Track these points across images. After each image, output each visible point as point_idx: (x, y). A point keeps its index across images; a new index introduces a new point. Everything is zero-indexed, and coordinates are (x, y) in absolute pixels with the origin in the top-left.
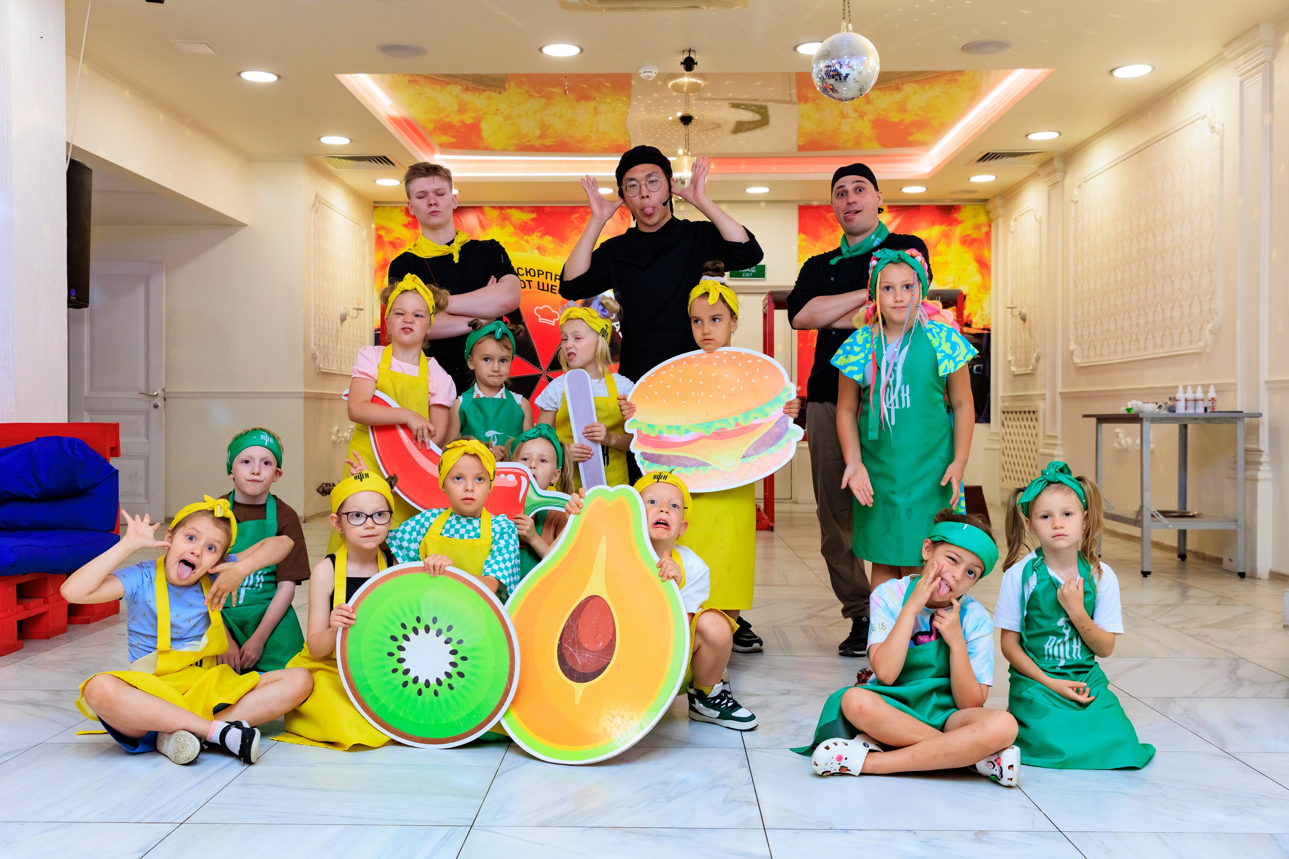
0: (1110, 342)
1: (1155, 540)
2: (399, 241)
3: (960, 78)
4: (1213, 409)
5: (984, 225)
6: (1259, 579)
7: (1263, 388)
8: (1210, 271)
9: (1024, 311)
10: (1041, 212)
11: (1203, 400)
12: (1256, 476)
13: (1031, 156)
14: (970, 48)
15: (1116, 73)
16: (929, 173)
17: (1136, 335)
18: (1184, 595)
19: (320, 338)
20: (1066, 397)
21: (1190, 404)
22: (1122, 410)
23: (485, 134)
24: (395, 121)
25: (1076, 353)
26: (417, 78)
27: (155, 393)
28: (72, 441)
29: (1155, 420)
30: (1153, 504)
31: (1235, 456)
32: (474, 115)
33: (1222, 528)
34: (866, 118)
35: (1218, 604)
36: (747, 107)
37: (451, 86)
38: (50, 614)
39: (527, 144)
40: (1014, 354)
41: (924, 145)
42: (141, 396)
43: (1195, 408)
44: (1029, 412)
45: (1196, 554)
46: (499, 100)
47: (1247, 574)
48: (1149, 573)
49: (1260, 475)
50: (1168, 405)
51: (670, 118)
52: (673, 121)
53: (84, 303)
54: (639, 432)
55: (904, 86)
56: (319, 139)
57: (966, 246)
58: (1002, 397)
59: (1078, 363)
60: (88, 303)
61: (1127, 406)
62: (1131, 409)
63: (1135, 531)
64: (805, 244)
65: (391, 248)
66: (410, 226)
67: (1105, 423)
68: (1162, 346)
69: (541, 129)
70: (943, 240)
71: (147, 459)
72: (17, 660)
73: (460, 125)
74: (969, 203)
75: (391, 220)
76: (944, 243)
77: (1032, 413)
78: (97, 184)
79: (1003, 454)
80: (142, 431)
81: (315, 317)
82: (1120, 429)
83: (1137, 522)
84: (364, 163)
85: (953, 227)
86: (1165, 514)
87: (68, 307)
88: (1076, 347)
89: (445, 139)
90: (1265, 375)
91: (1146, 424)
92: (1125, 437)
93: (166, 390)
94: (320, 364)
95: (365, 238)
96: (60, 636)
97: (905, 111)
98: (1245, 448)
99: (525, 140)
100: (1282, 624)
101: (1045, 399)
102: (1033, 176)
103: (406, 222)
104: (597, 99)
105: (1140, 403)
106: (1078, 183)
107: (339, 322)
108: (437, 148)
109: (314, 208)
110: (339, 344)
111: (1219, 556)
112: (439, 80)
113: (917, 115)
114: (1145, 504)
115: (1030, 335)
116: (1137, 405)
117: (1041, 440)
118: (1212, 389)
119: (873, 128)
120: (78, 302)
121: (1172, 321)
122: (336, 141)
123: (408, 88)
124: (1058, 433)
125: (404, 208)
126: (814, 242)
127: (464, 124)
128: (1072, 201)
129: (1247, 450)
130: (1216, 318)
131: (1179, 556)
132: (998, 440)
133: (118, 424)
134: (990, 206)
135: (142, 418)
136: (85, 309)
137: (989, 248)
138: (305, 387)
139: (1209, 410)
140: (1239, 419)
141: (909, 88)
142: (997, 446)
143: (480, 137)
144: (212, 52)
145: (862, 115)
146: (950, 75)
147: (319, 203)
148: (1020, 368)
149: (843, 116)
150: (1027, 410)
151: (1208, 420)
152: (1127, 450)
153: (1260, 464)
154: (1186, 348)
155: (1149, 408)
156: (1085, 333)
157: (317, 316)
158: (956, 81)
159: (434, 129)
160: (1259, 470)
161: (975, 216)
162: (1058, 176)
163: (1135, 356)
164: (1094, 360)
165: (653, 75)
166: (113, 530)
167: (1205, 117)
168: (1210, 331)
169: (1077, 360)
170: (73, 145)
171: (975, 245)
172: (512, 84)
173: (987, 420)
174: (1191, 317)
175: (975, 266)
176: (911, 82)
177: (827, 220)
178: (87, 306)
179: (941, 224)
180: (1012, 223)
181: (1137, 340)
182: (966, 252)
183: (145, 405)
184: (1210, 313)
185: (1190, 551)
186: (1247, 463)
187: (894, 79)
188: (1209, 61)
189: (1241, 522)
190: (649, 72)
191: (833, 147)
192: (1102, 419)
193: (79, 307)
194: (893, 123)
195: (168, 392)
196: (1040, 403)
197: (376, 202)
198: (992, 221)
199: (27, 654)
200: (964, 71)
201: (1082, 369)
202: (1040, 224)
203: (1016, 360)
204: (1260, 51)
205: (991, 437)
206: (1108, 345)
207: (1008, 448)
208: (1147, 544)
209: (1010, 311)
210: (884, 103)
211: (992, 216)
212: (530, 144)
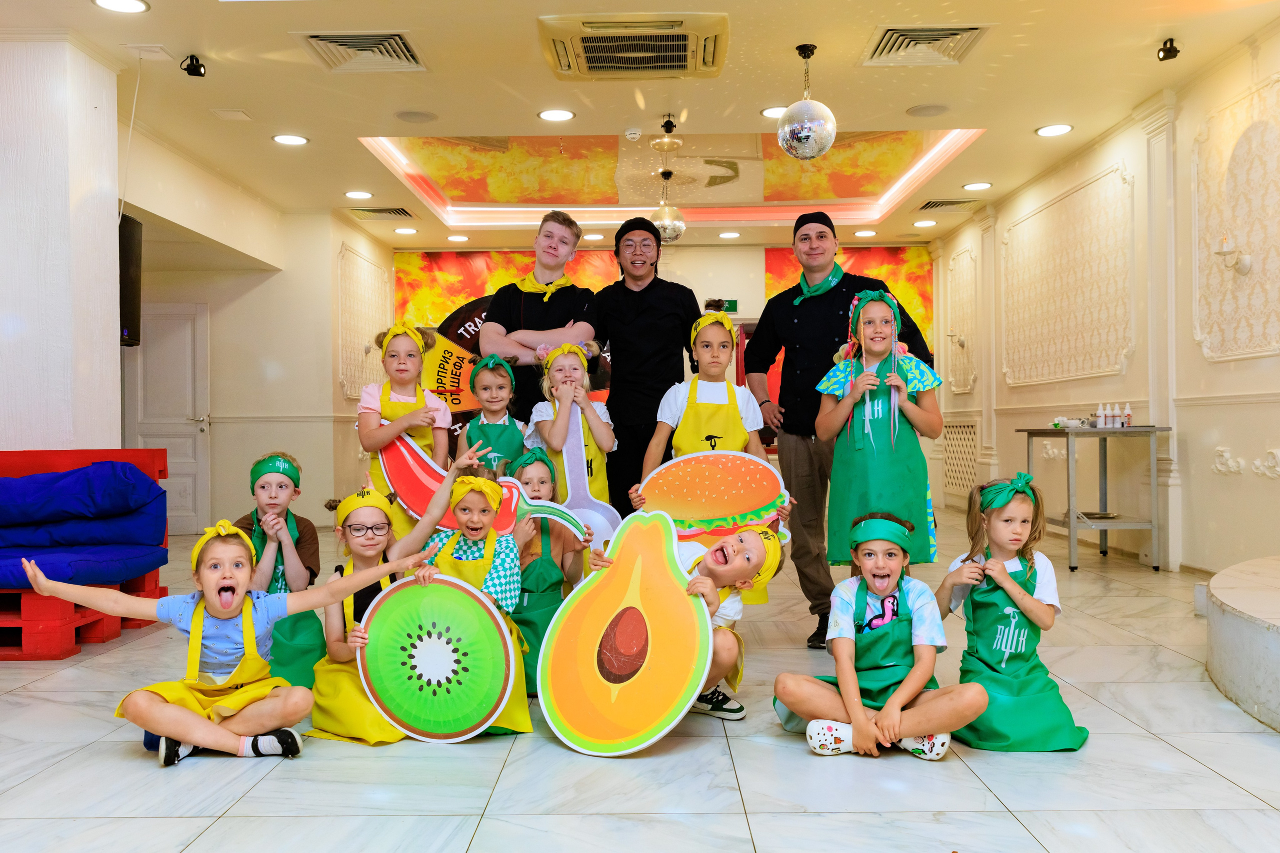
0: (1037, 365)
1: (1080, 538)
2: (417, 282)
3: (903, 136)
4: (1129, 424)
5: (926, 264)
6: (1171, 572)
7: (1172, 405)
8: (1124, 303)
9: (962, 338)
10: (976, 252)
11: (1120, 416)
12: (1168, 483)
13: (967, 204)
14: (914, 111)
15: (1040, 132)
16: (878, 220)
17: (1061, 360)
18: (1107, 588)
19: (347, 368)
20: (1001, 413)
21: (1109, 420)
22: (1050, 426)
23: (491, 188)
24: (411, 177)
25: (1008, 375)
26: (432, 140)
27: (201, 419)
28: (124, 465)
29: (1080, 434)
30: (1078, 508)
31: (1149, 465)
32: (480, 172)
33: (1139, 528)
34: (823, 172)
35: (1137, 595)
36: (719, 163)
37: (460, 146)
39: (528, 196)
40: (955, 376)
41: (875, 195)
42: (189, 421)
43: (1113, 423)
44: (968, 426)
45: (1116, 550)
46: (503, 159)
47: (1160, 568)
48: (1076, 568)
49: (1171, 481)
50: (1090, 421)
51: (653, 174)
52: (656, 176)
53: (137, 342)
55: (855, 144)
56: (345, 194)
57: (911, 282)
59: (1010, 384)
60: (139, 341)
61: (1053, 421)
62: (1058, 424)
63: (1064, 531)
64: (771, 282)
65: (409, 288)
66: (426, 269)
67: (1035, 437)
68: (1083, 369)
69: (539, 184)
70: (892, 277)
71: (195, 477)
72: (75, 663)
73: (469, 180)
74: (913, 245)
75: (409, 264)
77: (970, 427)
78: (147, 236)
79: (946, 463)
80: (190, 452)
81: (342, 350)
82: (1047, 441)
83: (1065, 523)
84: (385, 215)
85: (899, 266)
86: (1089, 516)
87: (121, 345)
88: (1008, 369)
89: (456, 193)
90: (1173, 394)
91: (1071, 438)
92: (1052, 448)
93: (211, 416)
94: (347, 391)
95: (387, 280)
96: (114, 640)
97: (857, 166)
98: (1157, 457)
99: (526, 193)
100: (1193, 613)
101: (982, 415)
102: (970, 221)
103: (423, 266)
104: (589, 157)
105: (1065, 419)
106: (1008, 228)
107: (364, 354)
108: (449, 201)
109: (341, 255)
110: (364, 373)
111: (1137, 552)
112: (450, 142)
113: (867, 169)
114: (1071, 507)
115: (968, 360)
116: (1063, 421)
117: (979, 451)
118: (1128, 406)
119: (829, 180)
120: (130, 341)
121: (1091, 347)
122: (359, 196)
123: (423, 149)
124: (994, 445)
126: (779, 280)
127: (472, 180)
128: (1003, 243)
129: (1159, 460)
130: (1130, 345)
131: (1101, 552)
132: (942, 451)
133: (166, 450)
134: (931, 248)
135: (190, 441)
136: (138, 347)
137: (931, 284)
138: (334, 411)
139: (1125, 425)
140: (1152, 432)
141: (860, 146)
142: (941, 456)
143: (486, 191)
144: (247, 118)
145: (819, 170)
146: (895, 135)
147: (345, 250)
148: (959, 388)
150: (966, 425)
151: (1125, 434)
152: (1054, 459)
153: (1171, 471)
154: (1106, 370)
155: (1074, 423)
156: (1016, 357)
157: (344, 349)
158: (901, 139)
159: (446, 185)
160: (1170, 477)
161: (919, 256)
162: (990, 221)
163: (1059, 377)
164: (1023, 382)
165: (637, 137)
166: (162, 544)
167: (1117, 170)
168: (1125, 355)
169: (1009, 381)
170: (125, 202)
171: (919, 281)
172: (515, 144)
174: (1108, 343)
175: (919, 300)
176: (862, 141)
177: (790, 261)
178: (139, 344)
179: (889, 263)
180: (951, 263)
181: (1062, 363)
182: (911, 287)
183: (193, 429)
184: (1125, 340)
185: (1111, 548)
186: (1159, 471)
187: (847, 138)
188: (1121, 121)
189: (1155, 522)
190: (634, 134)
191: (795, 198)
192: (1033, 433)
193: (131, 345)
194: (847, 176)
195: (213, 418)
196: (978, 419)
197: (395, 249)
198: (933, 260)
199: (84, 657)
200: (907, 131)
201: (1014, 389)
202: (976, 263)
203: (956, 381)
204: (1164, 113)
205: (936, 449)
206: (1036, 368)
207: (950, 458)
208: (1074, 542)
209: (950, 338)
210: (840, 160)
211: (933, 256)
212: (530, 196)
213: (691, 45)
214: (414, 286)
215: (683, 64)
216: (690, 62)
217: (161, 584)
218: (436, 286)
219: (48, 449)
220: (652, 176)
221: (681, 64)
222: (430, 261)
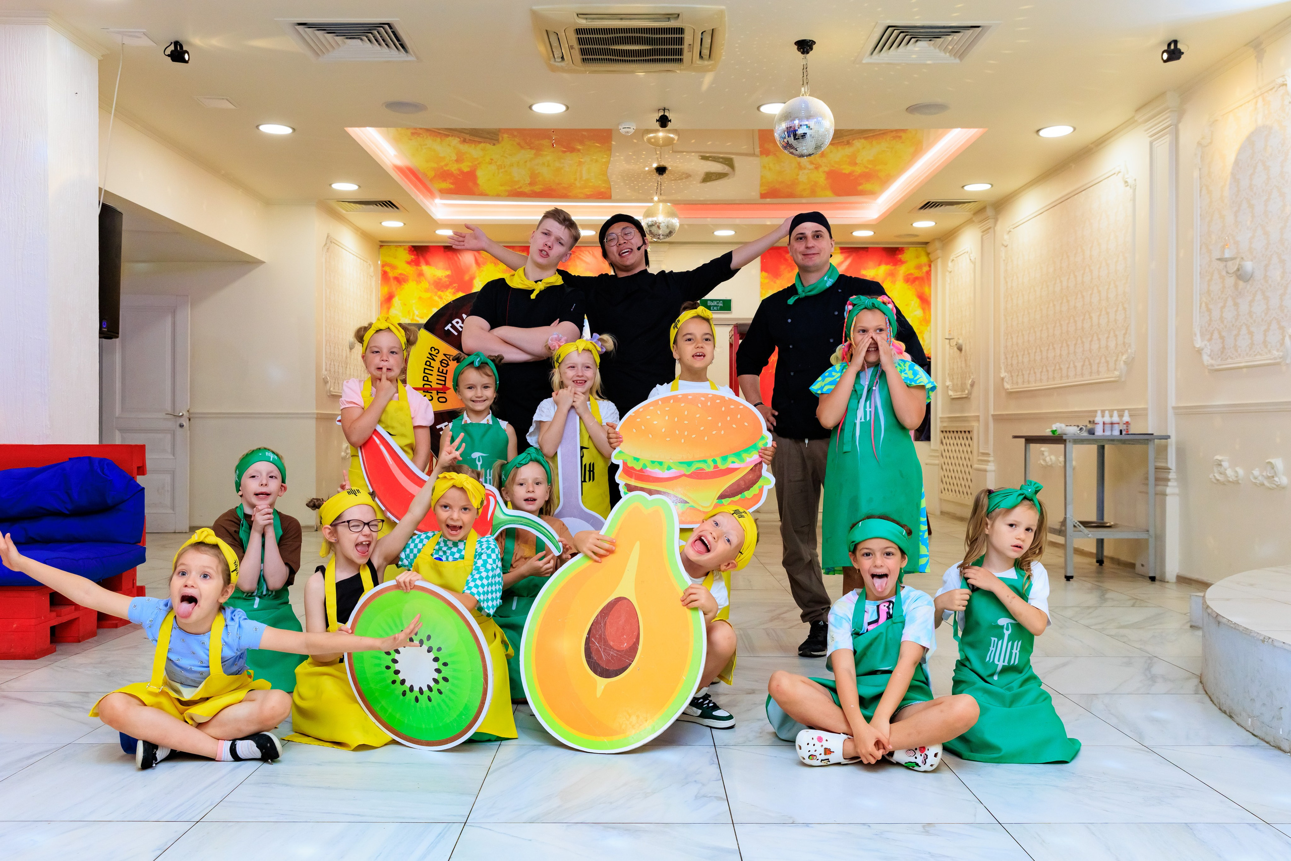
0: (1036, 370)
1: (1076, 546)
2: (403, 277)
3: (903, 134)
4: (1127, 432)
5: (925, 265)
6: (1168, 582)
7: (1170, 412)
8: (1125, 309)
9: (960, 341)
10: (975, 254)
11: (1118, 423)
12: (1165, 492)
13: (966, 204)
14: (912, 109)
15: (1042, 133)
16: (876, 219)
17: (1059, 365)
18: (1103, 598)
19: (330, 364)
20: (998, 419)
21: (1108, 427)
22: (1047, 432)
23: (481, 181)
24: (399, 169)
25: (1006, 379)
26: (421, 131)
27: (181, 414)
28: (102, 461)
29: (1078, 441)
30: (1074, 516)
31: (1147, 473)
32: (470, 164)
33: (1136, 537)
34: (821, 170)
35: (1133, 606)
36: (715, 159)
37: (450, 138)
38: (80, 619)
39: (518, 190)
40: (952, 380)
41: (872, 194)
42: (168, 416)
43: (1112, 430)
44: (965, 432)
45: (1112, 559)
46: (493, 151)
47: (1157, 578)
48: (1072, 577)
49: (1169, 490)
50: (1088, 428)
51: (647, 169)
52: (649, 172)
53: (116, 334)
54: (625, 464)
55: (854, 142)
56: (330, 185)
57: (909, 283)
58: (941, 418)
59: (1008, 389)
60: (118, 334)
61: (1051, 427)
62: (1056, 431)
63: (1060, 540)
64: (767, 281)
65: (396, 283)
66: (413, 264)
67: (1033, 443)
68: (1082, 375)
69: (531, 177)
70: (889, 278)
71: (173, 473)
72: (50, 663)
73: (458, 172)
74: (911, 246)
75: (395, 258)
76: (889, 281)
77: (967, 433)
78: (127, 226)
79: (942, 468)
80: (169, 448)
81: (326, 345)
82: (1045, 448)
83: (1061, 532)
84: (371, 206)
85: (897, 267)
86: (1086, 524)
87: (100, 338)
88: (1006, 374)
89: (445, 185)
90: (1172, 402)
91: (1069, 445)
92: (1049, 455)
93: (191, 411)
94: (330, 387)
95: (372, 274)
96: (89, 640)
97: (856, 164)
98: (1155, 466)
99: (517, 187)
100: (1189, 625)
101: (979, 421)
102: (969, 222)
103: (409, 260)
104: (582, 151)
105: (1063, 426)
106: (1008, 230)
107: (348, 350)
108: (437, 193)
109: (326, 247)
110: (348, 369)
111: (1133, 562)
112: (439, 133)
113: (867, 167)
114: (1068, 516)
115: (966, 363)
116: (1061, 427)
117: (975, 457)
118: (1126, 413)
119: (827, 178)
120: (109, 333)
121: (1091, 352)
122: (345, 187)
123: (411, 140)
124: (991, 451)
125: (407, 247)
126: (775, 279)
127: (461, 172)
128: (1003, 245)
129: (1157, 468)
130: (1129, 351)
131: (1097, 562)
132: (938, 456)
133: (144, 446)
134: (930, 248)
135: (169, 436)
136: (117, 339)
137: (930, 285)
138: (317, 409)
139: (1124, 433)
140: (1150, 440)
141: (858, 144)
142: (937, 462)
143: (476, 184)
144: (232, 107)
145: (817, 168)
146: (894, 133)
147: (330, 242)
148: (957, 392)
149: (800, 167)
150: (963, 430)
151: (1124, 442)
152: (1051, 466)
153: (1168, 480)
154: (1104, 376)
155: (1072, 431)
156: (1015, 362)
157: (328, 344)
158: (900, 137)
159: (435, 176)
160: (1167, 486)
161: (918, 257)
162: (990, 223)
163: (1058, 383)
164: (1021, 387)
165: (632, 131)
166: (140, 542)
167: (1119, 172)
168: (1124, 362)
169: (1007, 386)
170: (105, 190)
171: (917, 283)
172: (505, 137)
173: (928, 439)
174: (1107, 349)
175: (917, 301)
176: (861, 138)
178: (117, 337)
179: (887, 264)
180: (950, 264)
181: (1061, 369)
182: (909, 289)
183: (171, 424)
184: (1125, 346)
185: (1107, 557)
186: (1157, 479)
187: (846, 135)
188: (1122, 124)
189: (1152, 532)
190: (628, 128)
191: (791, 195)
192: (1030, 440)
193: (110, 338)
194: (845, 174)
195: (192, 413)
196: (975, 424)
197: (382, 242)
198: (932, 262)
199: (59, 657)
200: (907, 130)
201: (1010, 394)
202: (975, 265)
203: (953, 385)
204: (1168, 115)
205: (931, 454)
206: (1035, 373)
207: (946, 463)
208: (1070, 551)
209: (948, 341)
210: (838, 157)
211: (932, 257)
212: (521, 190)
213: (688, 38)
214: (400, 280)
215: (680, 57)
216: (686, 56)
217: (139, 584)
218: (423, 281)
219: (24, 444)
220: (646, 171)
221: (677, 57)
222: (417, 255)
